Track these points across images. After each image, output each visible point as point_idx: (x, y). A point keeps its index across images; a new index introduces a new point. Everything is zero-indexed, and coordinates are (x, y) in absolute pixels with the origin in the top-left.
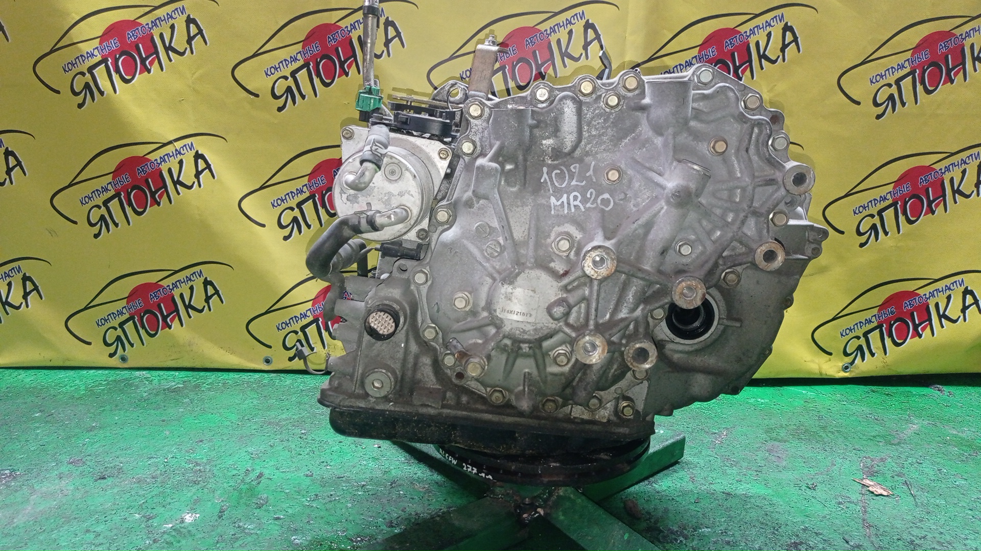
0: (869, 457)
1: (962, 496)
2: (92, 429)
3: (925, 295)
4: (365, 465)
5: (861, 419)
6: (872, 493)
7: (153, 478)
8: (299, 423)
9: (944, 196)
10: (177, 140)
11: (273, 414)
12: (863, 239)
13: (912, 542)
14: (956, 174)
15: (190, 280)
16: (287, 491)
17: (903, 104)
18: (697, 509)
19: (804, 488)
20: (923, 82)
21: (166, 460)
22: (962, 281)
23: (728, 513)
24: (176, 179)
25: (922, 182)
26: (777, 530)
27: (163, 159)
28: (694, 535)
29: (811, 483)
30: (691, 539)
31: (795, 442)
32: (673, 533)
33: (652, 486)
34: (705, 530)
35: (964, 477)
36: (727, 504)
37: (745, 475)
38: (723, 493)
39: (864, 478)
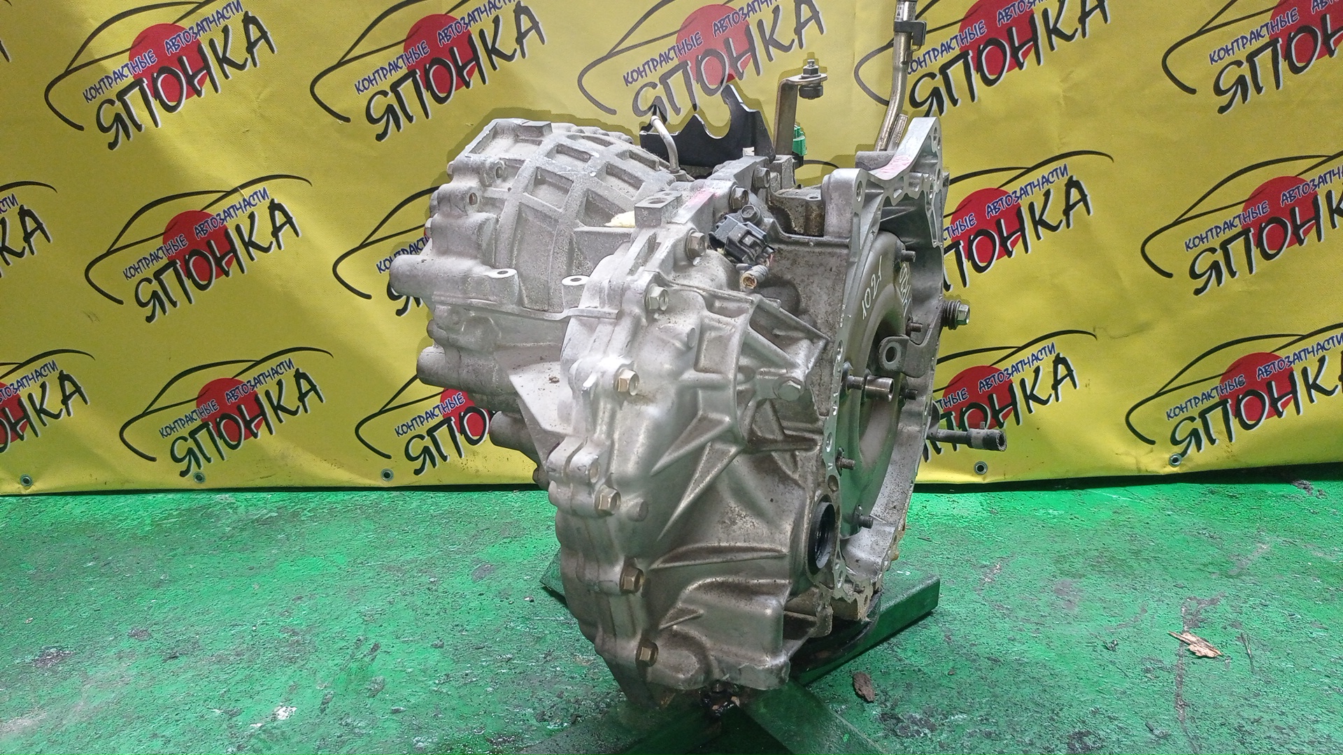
0: (1195, 599)
1: (1319, 655)
2: (159, 584)
3: (1288, 357)
4: (513, 628)
5: (1190, 538)
6: (1194, 653)
7: (238, 655)
8: (428, 566)
9: (1317, 217)
10: (244, 186)
11: (393, 554)
12: (1199, 283)
13: (1240, 729)
14: (1335, 186)
15: (277, 372)
16: (410, 670)
17: (1259, 89)
18: (951, 685)
19: (1100, 648)
20: (1287, 56)
21: (254, 628)
23: (992, 690)
24: (247, 239)
25: (1285, 200)
26: (1057, 714)
27: (227, 213)
28: (943, 724)
29: (1111, 640)
30: (939, 731)
31: (1094, 578)
32: (914, 723)
33: (893, 651)
34: (959, 717)
35: (1324, 625)
36: (993, 676)
37: (1021, 630)
38: (988, 659)
39: (1184, 631)
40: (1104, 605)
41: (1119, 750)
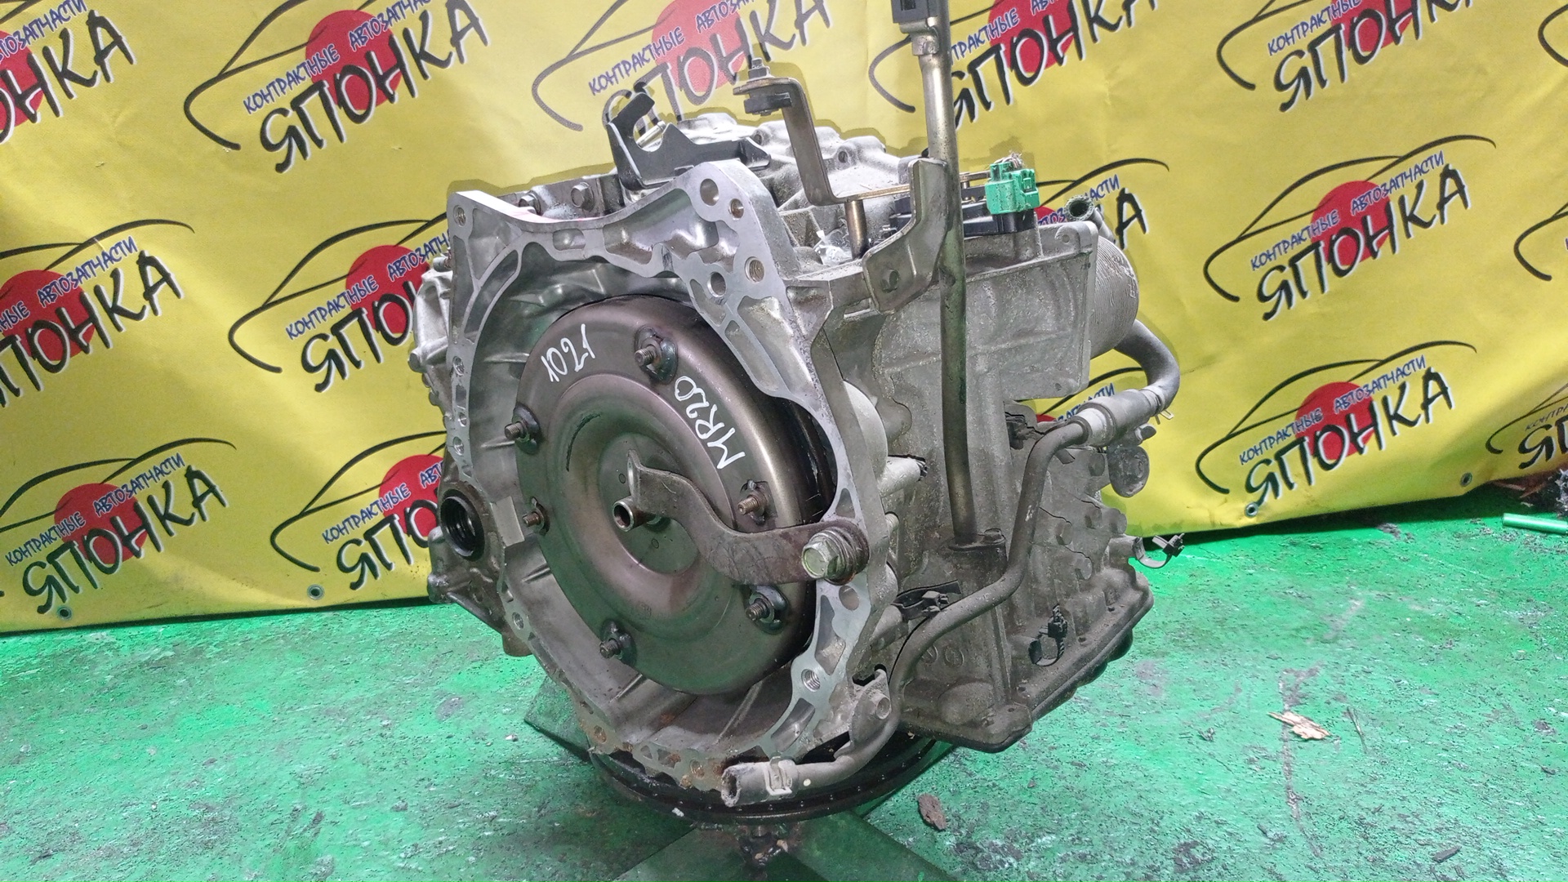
0: (1292, 671)
1: (1431, 725)
2: (19, 759)
3: (1367, 386)
4: (494, 777)
5: (1275, 599)
6: (1299, 736)
7: (134, 845)
8: (377, 707)
9: (1390, 226)
10: (102, 236)
11: (331, 692)
12: (1268, 306)
13: (1360, 822)
14: (1408, 190)
15: (161, 472)
16: (366, 843)
17: (1323, 82)
18: (1032, 800)
19: (1195, 739)
20: (1351, 44)
21: (154, 807)
22: (1422, 359)
23: (1080, 802)
24: (110, 304)
25: (1356, 208)
26: (1158, 825)
27: (81, 272)
28: (1030, 850)
29: (1206, 729)
30: (1025, 858)
31: (1178, 655)
32: (996, 851)
33: (961, 764)
34: (1046, 840)
35: (1433, 690)
36: (1079, 784)
37: (1104, 725)
38: (1072, 763)
39: (1285, 711)
40: (1194, 687)
41: (1233, 861)
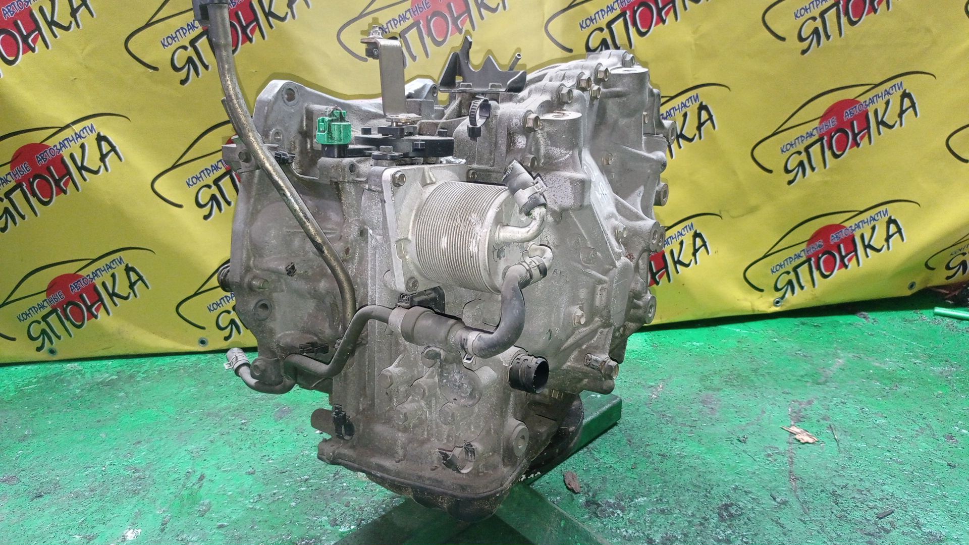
0: (797, 401)
1: (882, 436)
2: (24, 438)
3: (851, 227)
4: (307, 456)
5: (790, 358)
6: (799, 441)
7: (92, 491)
8: (238, 412)
9: (868, 128)
10: (75, 123)
11: (211, 403)
12: (791, 176)
13: (834, 493)
14: (880, 105)
15: (110, 267)
16: (230, 493)
17: (828, 37)
18: (633, 476)
19: (735, 441)
20: (847, 13)
21: (104, 469)
22: (886, 211)
23: (663, 478)
24: (79, 164)
25: (847, 115)
26: (709, 492)
27: (62, 144)
28: (630, 506)
29: (742, 435)
30: (627, 511)
31: (728, 390)
32: (610, 506)
33: (591, 453)
34: (641, 500)
35: (884, 415)
36: (663, 467)
37: (680, 432)
38: (659, 455)
39: (791, 425)
40: (736, 410)
41: (754, 515)
